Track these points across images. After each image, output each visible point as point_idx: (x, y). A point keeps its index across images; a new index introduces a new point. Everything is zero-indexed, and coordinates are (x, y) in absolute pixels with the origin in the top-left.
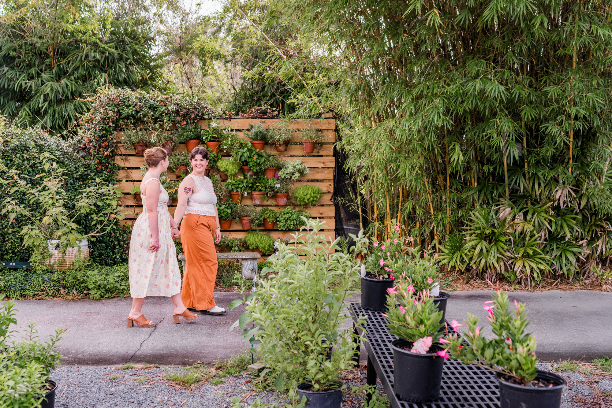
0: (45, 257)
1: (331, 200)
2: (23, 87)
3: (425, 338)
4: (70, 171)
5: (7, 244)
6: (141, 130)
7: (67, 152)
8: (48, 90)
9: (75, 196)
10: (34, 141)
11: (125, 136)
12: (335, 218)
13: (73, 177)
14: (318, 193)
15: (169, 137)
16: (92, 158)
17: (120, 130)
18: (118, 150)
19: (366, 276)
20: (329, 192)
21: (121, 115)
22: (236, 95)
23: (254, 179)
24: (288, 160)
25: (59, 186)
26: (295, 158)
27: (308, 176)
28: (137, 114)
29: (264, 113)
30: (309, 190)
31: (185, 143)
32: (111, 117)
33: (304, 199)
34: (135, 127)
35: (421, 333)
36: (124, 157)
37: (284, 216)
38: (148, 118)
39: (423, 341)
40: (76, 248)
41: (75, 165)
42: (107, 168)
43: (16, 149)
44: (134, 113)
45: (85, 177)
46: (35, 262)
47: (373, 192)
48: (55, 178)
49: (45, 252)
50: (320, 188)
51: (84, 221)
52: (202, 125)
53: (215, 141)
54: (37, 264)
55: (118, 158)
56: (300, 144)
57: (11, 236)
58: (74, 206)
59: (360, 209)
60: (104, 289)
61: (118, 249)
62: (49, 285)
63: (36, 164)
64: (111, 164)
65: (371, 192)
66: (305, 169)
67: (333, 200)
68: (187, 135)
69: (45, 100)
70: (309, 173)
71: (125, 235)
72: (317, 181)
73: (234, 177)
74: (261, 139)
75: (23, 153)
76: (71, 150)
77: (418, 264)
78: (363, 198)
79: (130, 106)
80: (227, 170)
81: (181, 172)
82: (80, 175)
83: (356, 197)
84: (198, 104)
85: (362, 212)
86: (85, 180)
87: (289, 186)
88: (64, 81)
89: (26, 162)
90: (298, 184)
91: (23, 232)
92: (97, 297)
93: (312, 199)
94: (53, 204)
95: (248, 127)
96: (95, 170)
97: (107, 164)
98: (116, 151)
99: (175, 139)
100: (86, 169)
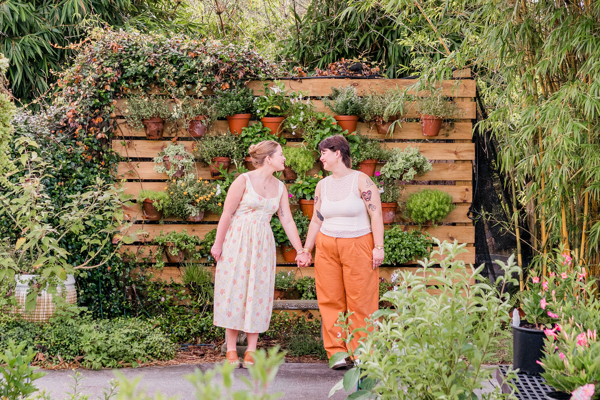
0: (11, 302)
1: (468, 214)
3: (586, 386)
6: (156, 97)
11: (130, 107)
12: (475, 245)
14: (447, 203)
15: (202, 110)
16: (78, 143)
17: (123, 98)
18: (118, 130)
19: (521, 325)
20: (465, 202)
21: (123, 72)
22: (299, 26)
24: (396, 147)
26: (409, 144)
27: (429, 174)
28: (150, 72)
29: (357, 69)
30: (431, 198)
31: (227, 119)
32: (109, 76)
33: (423, 213)
34: (147, 93)
35: (582, 381)
36: (127, 141)
37: (389, 241)
38: (169, 77)
39: (584, 390)
40: (59, 289)
42: (100, 159)
44: (145, 70)
45: (67, 175)
47: (539, 202)
49: (11, 294)
50: (450, 194)
52: (255, 88)
53: (275, 116)
55: (116, 143)
56: (417, 120)
59: (517, 230)
60: (106, 354)
61: (116, 292)
64: (106, 153)
65: (536, 203)
66: (424, 162)
67: (471, 216)
68: (232, 106)
70: (432, 169)
71: (128, 270)
72: (445, 183)
73: (306, 175)
74: (353, 114)
76: (46, 129)
77: (592, 306)
78: (523, 212)
79: (139, 58)
80: (295, 164)
81: (221, 167)
82: (61, 171)
83: (512, 213)
84: (249, 55)
85: (521, 237)
86: (67, 179)
87: (398, 192)
90: (412, 189)
92: (97, 365)
93: (436, 213)
95: (330, 93)
96: (82, 163)
97: (101, 153)
98: (113, 131)
99: (211, 113)
100: (69, 162)
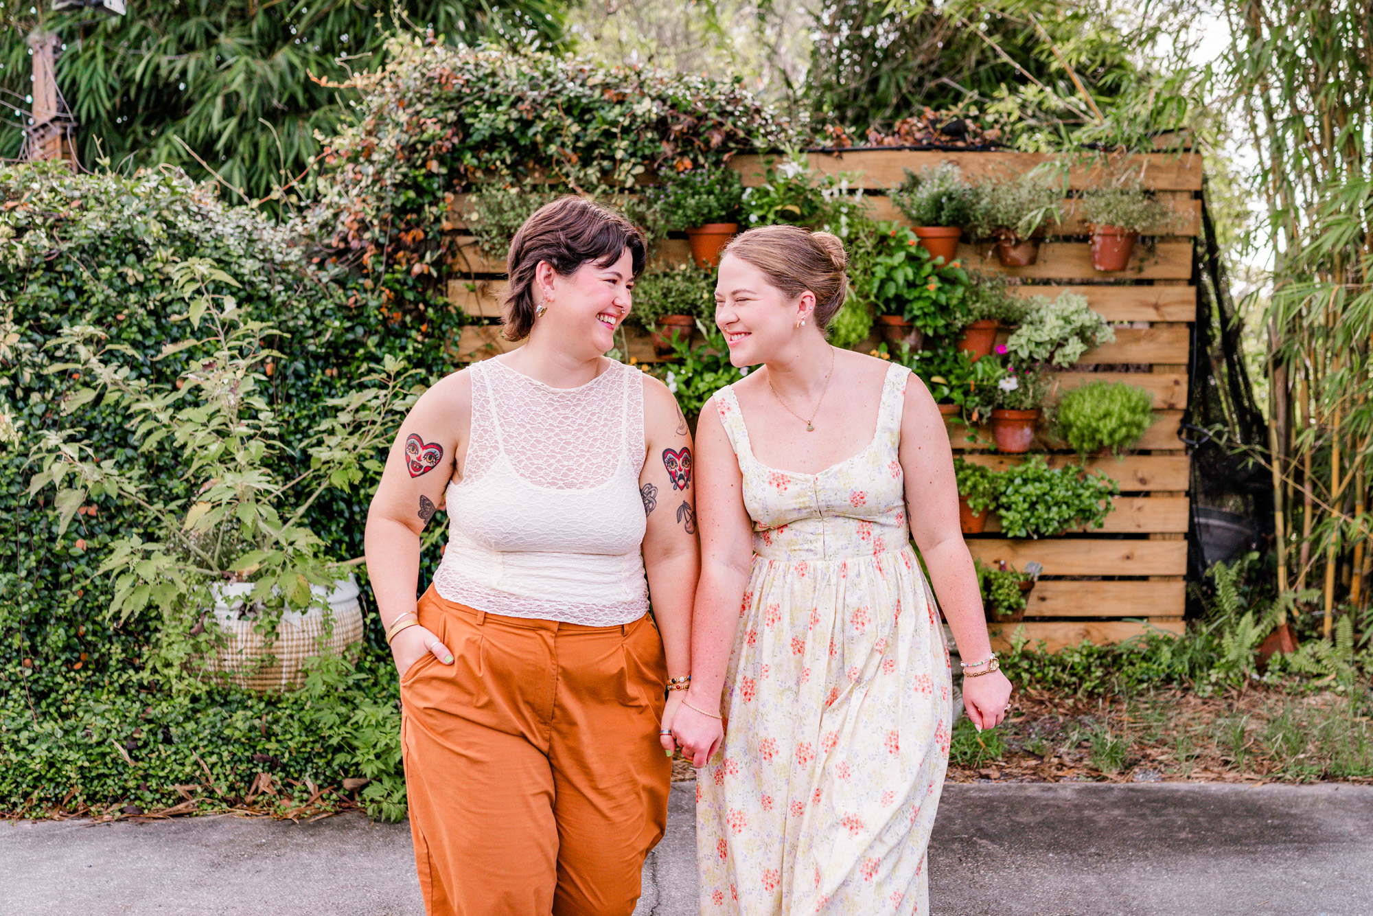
0: (204, 646)
1: (1179, 433)
2: (163, 72)
4: (294, 332)
5: (65, 596)
6: (535, 188)
7: (283, 263)
8: (238, 83)
9: (312, 418)
10: (166, 221)
11: (483, 209)
12: (1188, 494)
13: (305, 353)
14: (1144, 411)
16: (369, 283)
17: (467, 190)
18: (459, 258)
20: (1171, 407)
21: (467, 135)
23: (922, 359)
24: (1039, 295)
25: (249, 385)
26: (1066, 290)
27: (1103, 350)
28: (523, 134)
29: (957, 131)
30: (1112, 401)
31: (687, 235)
32: (433, 137)
33: (1096, 430)
34: (517, 180)
36: (479, 283)
37: (1024, 490)
38: (563, 145)
40: (315, 613)
41: (311, 307)
42: (421, 318)
43: (97, 250)
44: (512, 127)
45: (345, 352)
46: (168, 665)
48: (233, 357)
49: (203, 629)
50: (1148, 392)
51: (342, 505)
52: (747, 170)
54: (172, 672)
55: (457, 286)
56: (1084, 239)
57: (81, 568)
58: (306, 459)
59: (1276, 463)
62: (214, 758)
63: (171, 302)
64: (435, 307)
66: (1098, 326)
67: (1184, 436)
68: (698, 206)
69: (228, 113)
70: (1112, 339)
72: (1127, 368)
74: (952, 223)
75: (123, 263)
76: (296, 253)
79: (499, 103)
81: (675, 336)
82: (329, 344)
84: (734, 101)
86: (346, 361)
87: (1044, 387)
88: (283, 56)
89: (133, 297)
90: (1070, 380)
91: (111, 563)
92: (393, 809)
93: (1124, 431)
94: (226, 458)
95: (901, 179)
96: (380, 328)
97: (421, 306)
98: (449, 260)
99: (655, 221)
100: (348, 324)
